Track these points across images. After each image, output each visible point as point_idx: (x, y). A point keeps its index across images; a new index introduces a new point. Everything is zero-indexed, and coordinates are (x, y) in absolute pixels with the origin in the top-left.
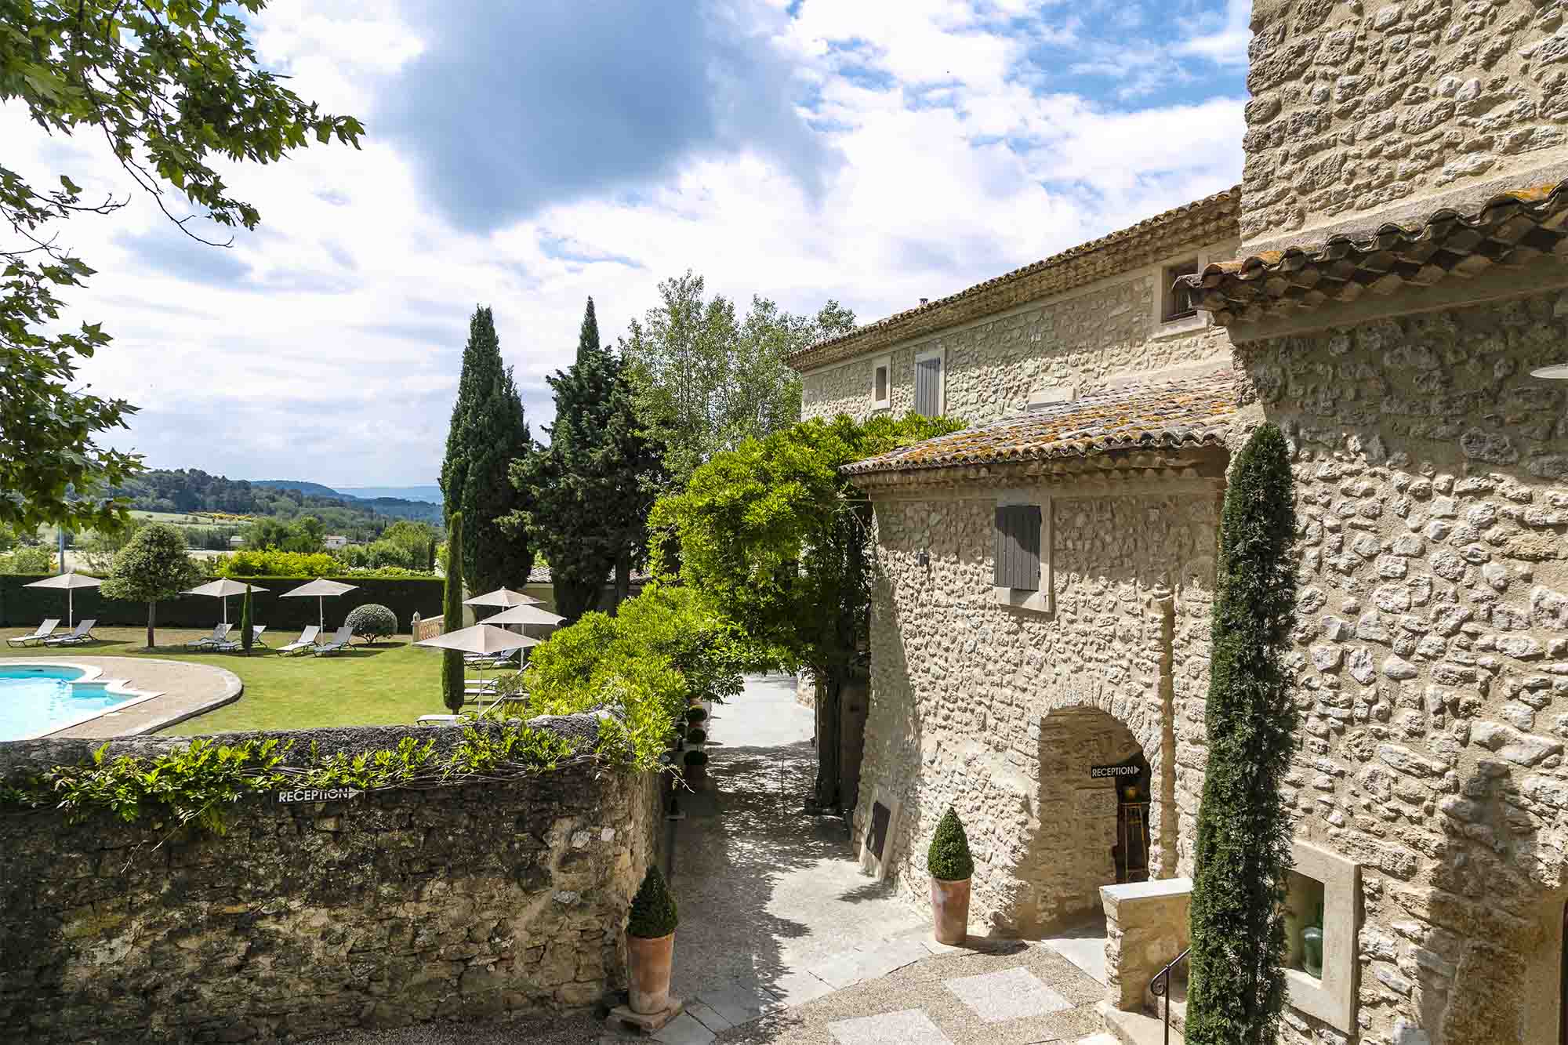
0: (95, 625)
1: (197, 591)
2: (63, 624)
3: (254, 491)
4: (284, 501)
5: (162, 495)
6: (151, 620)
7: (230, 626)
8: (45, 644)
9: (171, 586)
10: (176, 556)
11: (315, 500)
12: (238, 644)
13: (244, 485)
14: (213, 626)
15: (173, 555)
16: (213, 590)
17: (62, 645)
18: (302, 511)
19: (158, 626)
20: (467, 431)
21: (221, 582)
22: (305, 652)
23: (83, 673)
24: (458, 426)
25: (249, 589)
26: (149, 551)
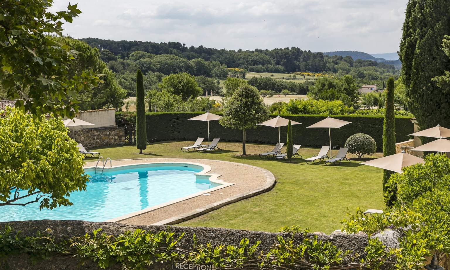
0: (220, 141)
1: (265, 124)
2: (206, 140)
3: (325, 59)
4: (343, 64)
5: (278, 63)
6: (244, 139)
7: (282, 144)
8: (197, 151)
9: (252, 120)
10: (255, 104)
11: (360, 62)
12: (285, 155)
13: (320, 55)
14: (274, 144)
15: (253, 103)
16: (272, 123)
17: (205, 152)
18: (352, 69)
19: (247, 142)
20: (415, 19)
21: (277, 119)
22: (321, 162)
23: (202, 168)
24: (410, 16)
25: (290, 123)
26: (241, 101)
